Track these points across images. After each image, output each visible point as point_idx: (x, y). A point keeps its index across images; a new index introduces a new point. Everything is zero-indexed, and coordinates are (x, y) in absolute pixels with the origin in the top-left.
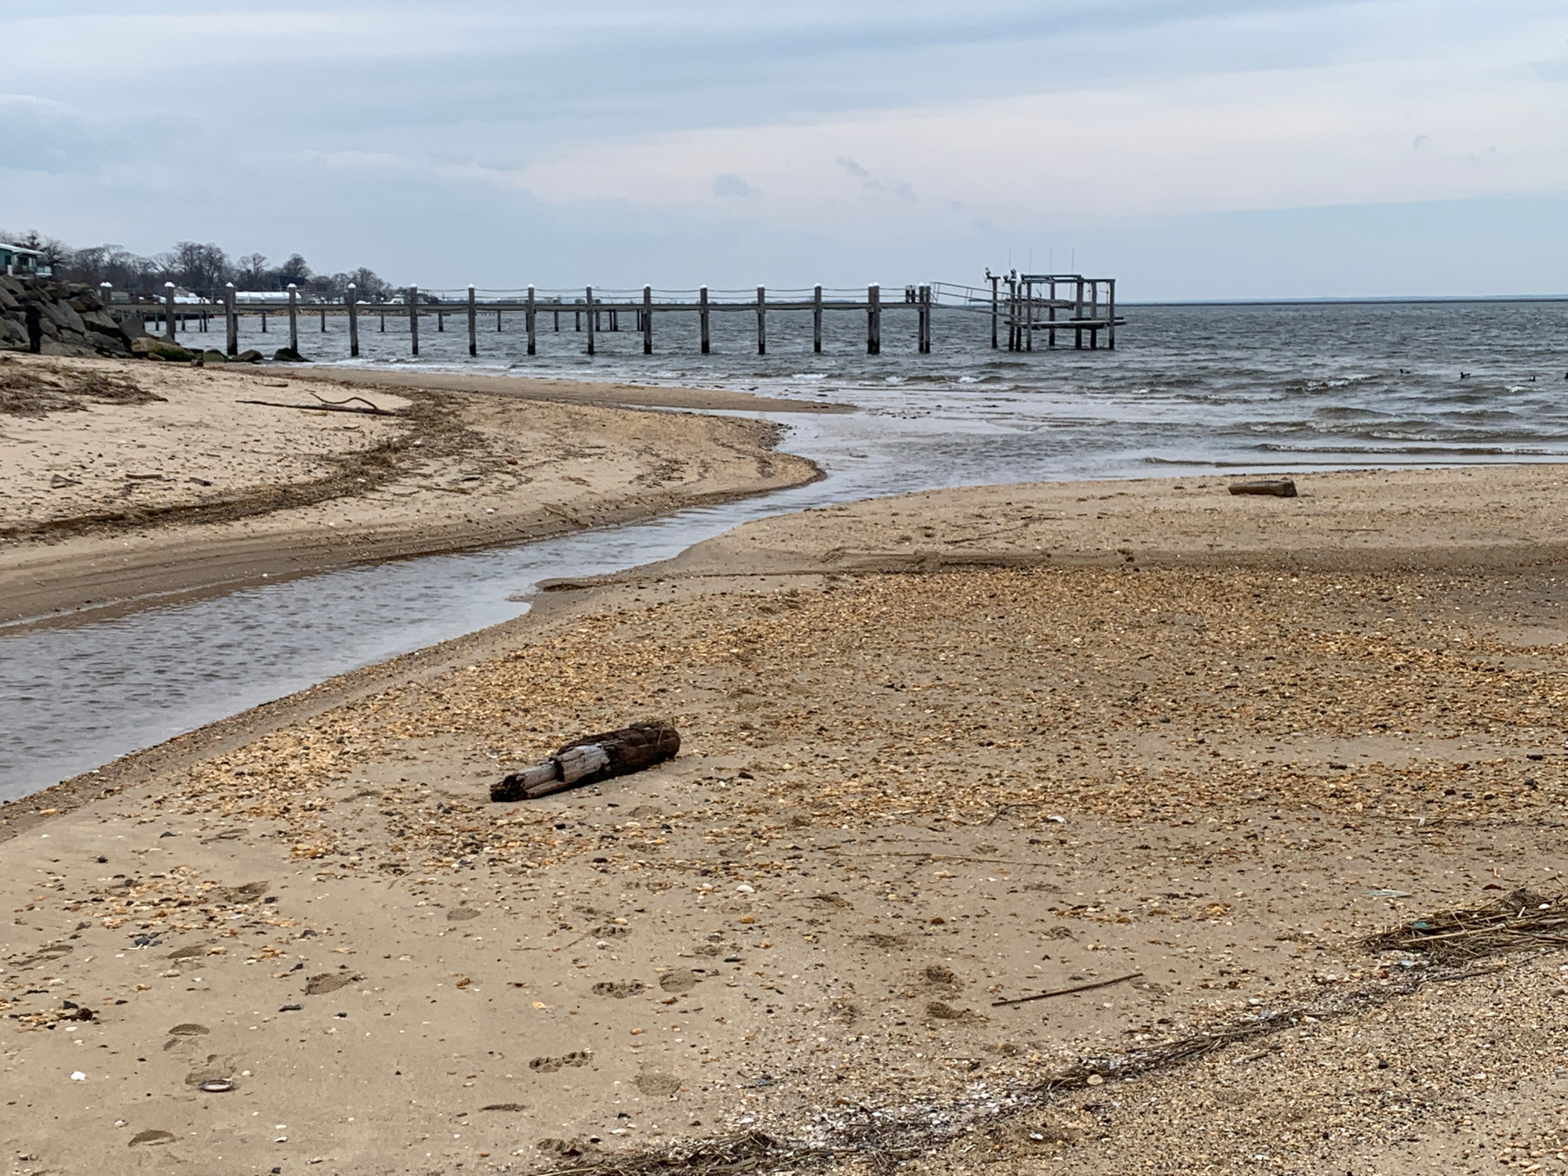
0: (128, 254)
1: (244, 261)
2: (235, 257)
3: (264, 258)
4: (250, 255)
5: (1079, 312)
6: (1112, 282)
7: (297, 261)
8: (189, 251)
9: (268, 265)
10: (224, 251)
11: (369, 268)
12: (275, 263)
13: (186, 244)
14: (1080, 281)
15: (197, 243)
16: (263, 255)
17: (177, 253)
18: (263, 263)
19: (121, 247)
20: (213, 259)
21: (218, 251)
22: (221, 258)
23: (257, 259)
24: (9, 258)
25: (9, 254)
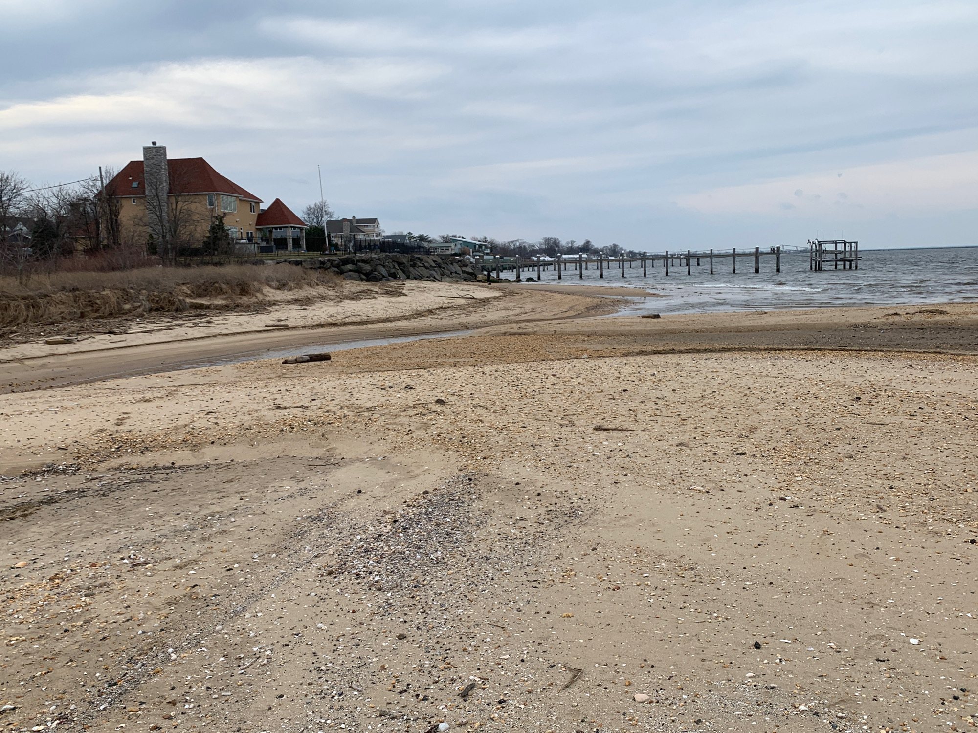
1: (568, 243)
2: (564, 242)
4: (570, 240)
5: (845, 255)
6: (856, 243)
7: (588, 242)
8: (547, 241)
9: (577, 244)
10: (560, 240)
11: (616, 244)
12: (580, 243)
13: (546, 238)
14: (845, 243)
15: (550, 237)
16: (575, 241)
17: (542, 241)
20: (556, 243)
21: (558, 240)
22: (559, 243)
23: (573, 242)
24: (475, 246)
25: (475, 245)
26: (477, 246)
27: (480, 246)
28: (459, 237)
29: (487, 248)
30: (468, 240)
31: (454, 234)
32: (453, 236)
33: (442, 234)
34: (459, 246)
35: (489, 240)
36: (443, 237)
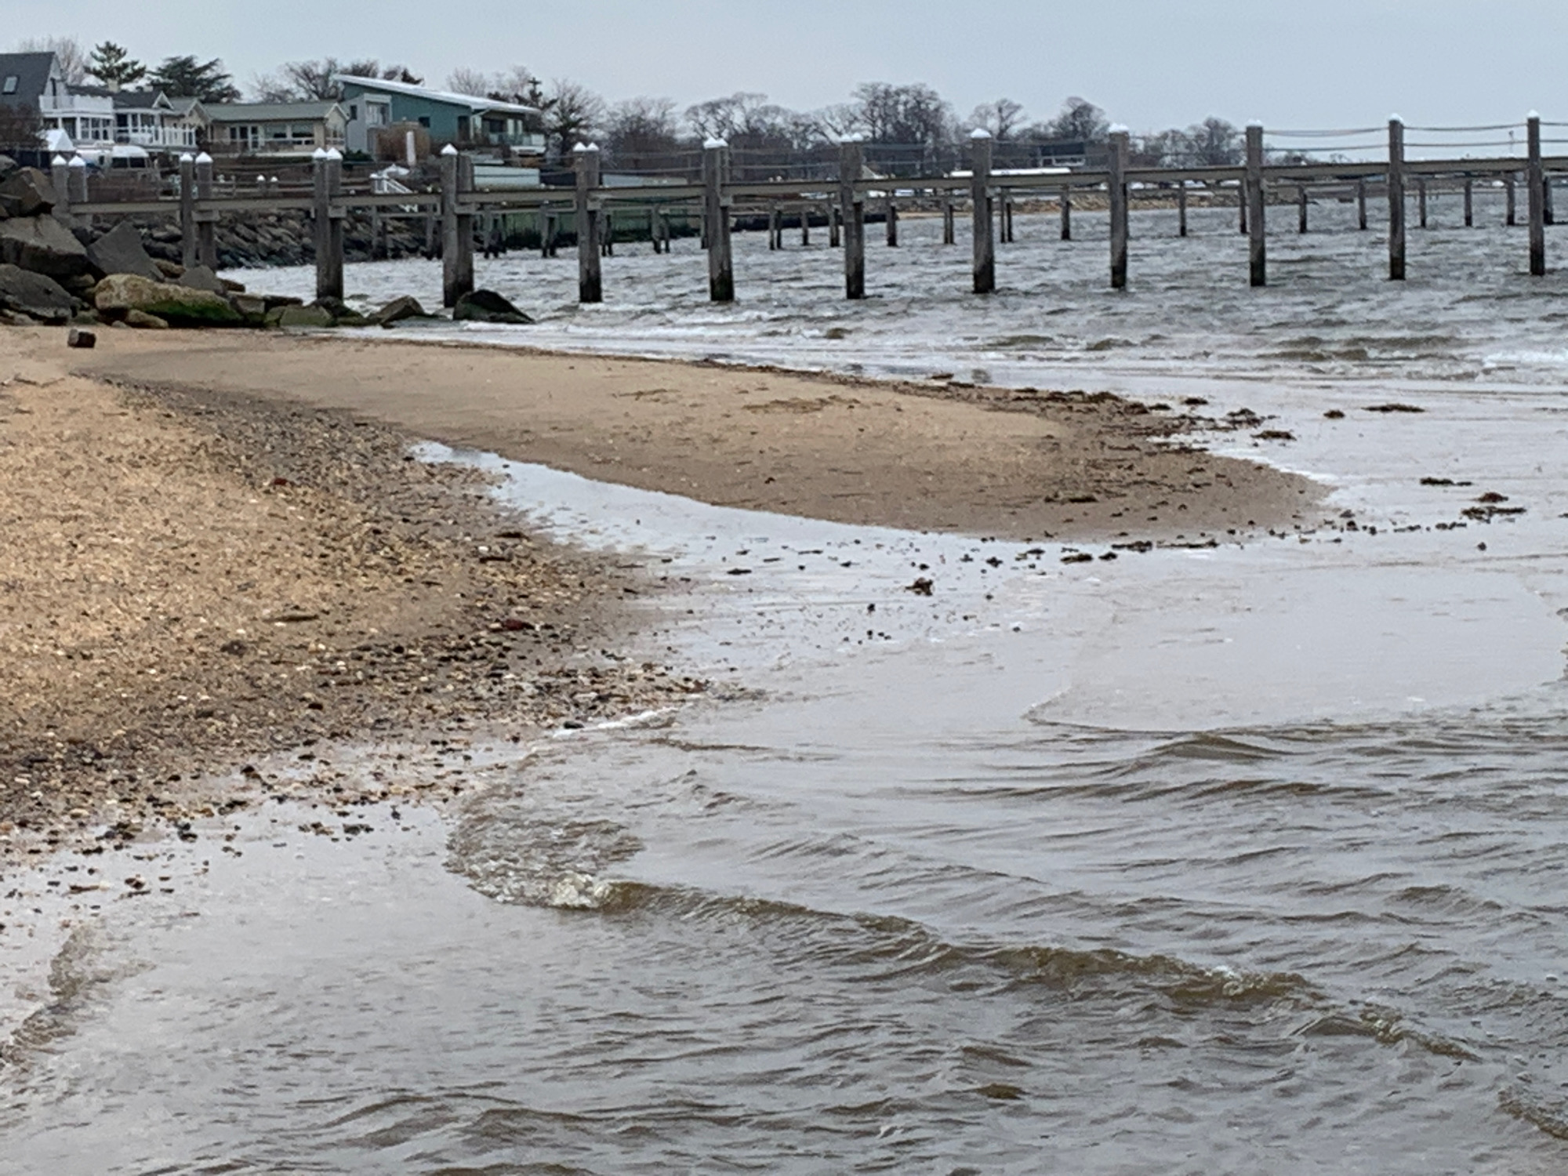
0: (777, 110)
1: (982, 115)
3: (1018, 107)
4: (992, 101)
7: (1082, 111)
8: (881, 102)
9: (1024, 118)
10: (942, 97)
13: (874, 87)
15: (896, 85)
16: (1016, 102)
17: (857, 103)
18: (1016, 116)
19: (763, 97)
20: (924, 113)
21: (933, 96)
22: (937, 110)
23: (1005, 110)
24: (463, 121)
25: (463, 113)
26: (477, 121)
27: (495, 120)
28: (390, 75)
29: (532, 125)
30: (436, 87)
31: (362, 60)
32: (357, 71)
33: (301, 60)
34: (371, 117)
35: (547, 91)
36: (307, 75)
